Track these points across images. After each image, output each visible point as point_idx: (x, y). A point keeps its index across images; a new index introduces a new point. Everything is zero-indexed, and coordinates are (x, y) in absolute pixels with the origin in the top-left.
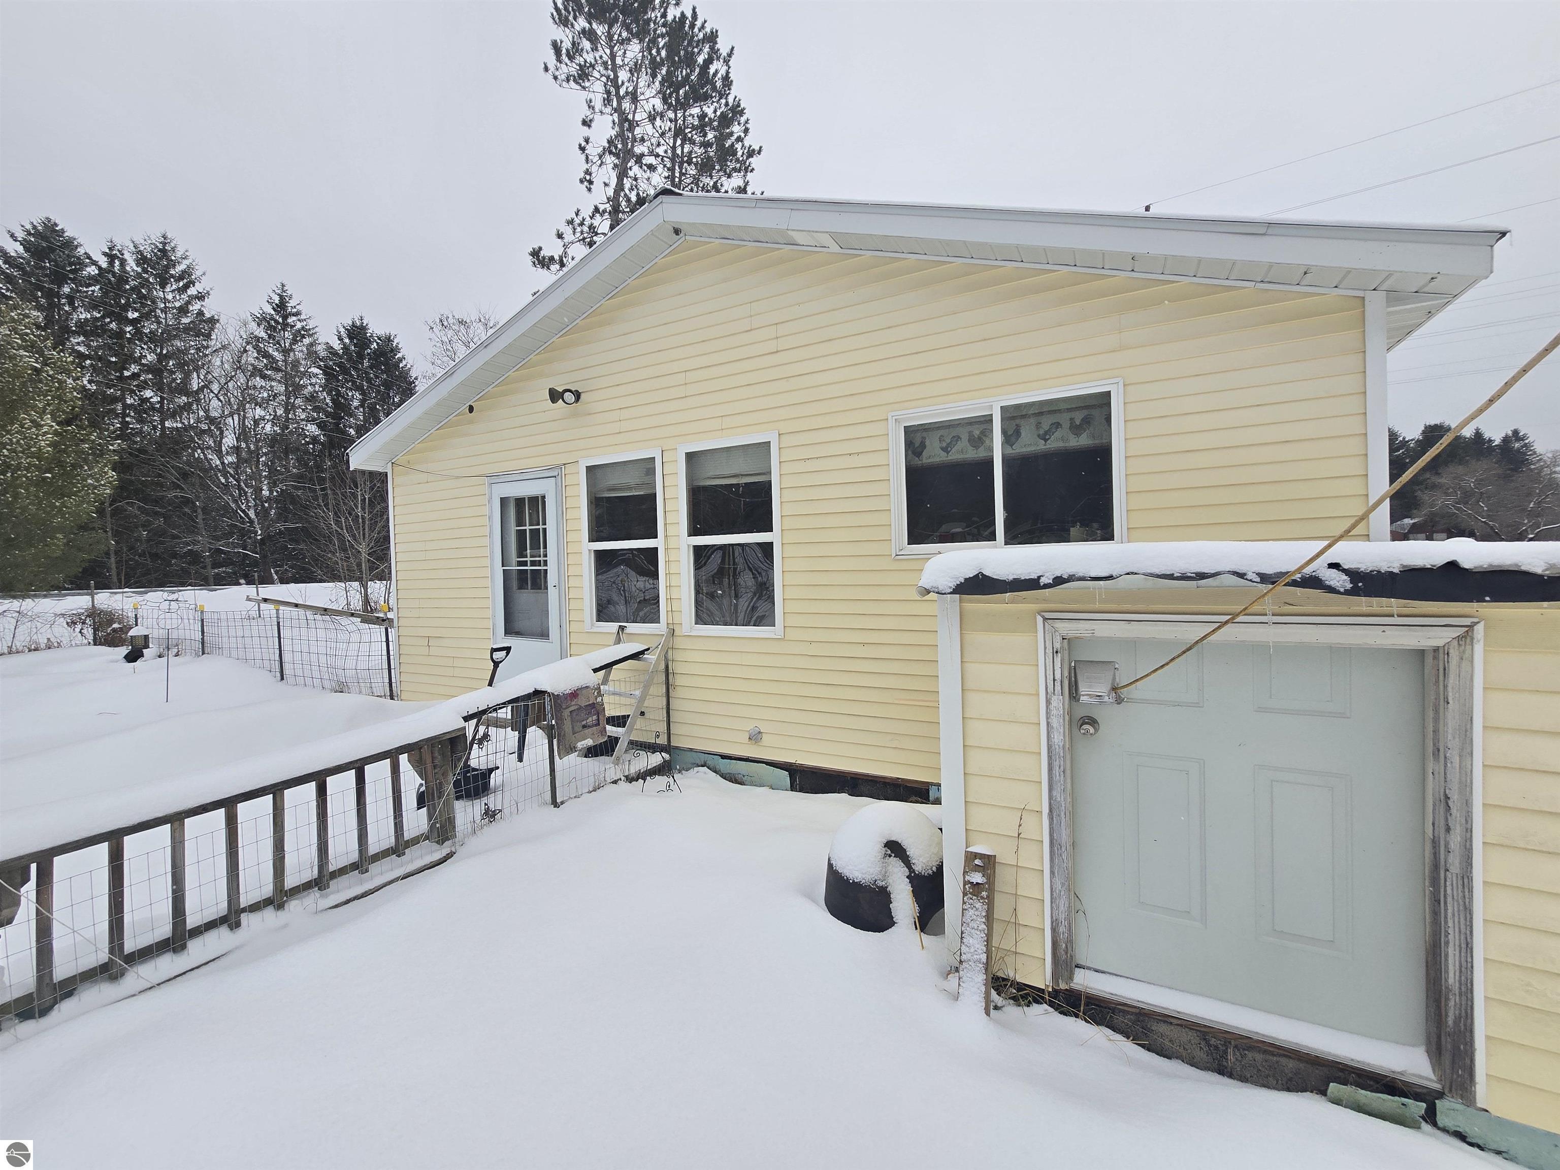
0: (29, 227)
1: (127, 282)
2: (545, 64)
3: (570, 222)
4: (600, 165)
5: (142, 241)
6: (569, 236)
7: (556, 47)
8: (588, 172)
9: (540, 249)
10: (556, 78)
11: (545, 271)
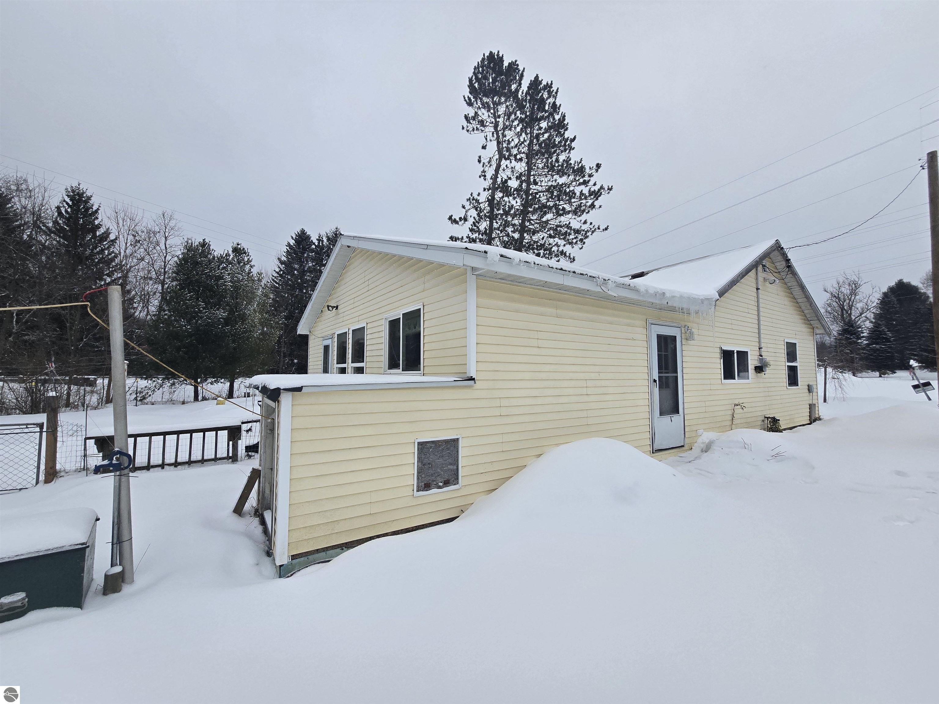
0: (297, 233)
1: (324, 249)
2: (462, 126)
3: (469, 200)
4: (490, 167)
5: (329, 232)
6: (467, 207)
7: (466, 117)
8: (484, 171)
9: (452, 216)
10: (468, 131)
11: (457, 225)
